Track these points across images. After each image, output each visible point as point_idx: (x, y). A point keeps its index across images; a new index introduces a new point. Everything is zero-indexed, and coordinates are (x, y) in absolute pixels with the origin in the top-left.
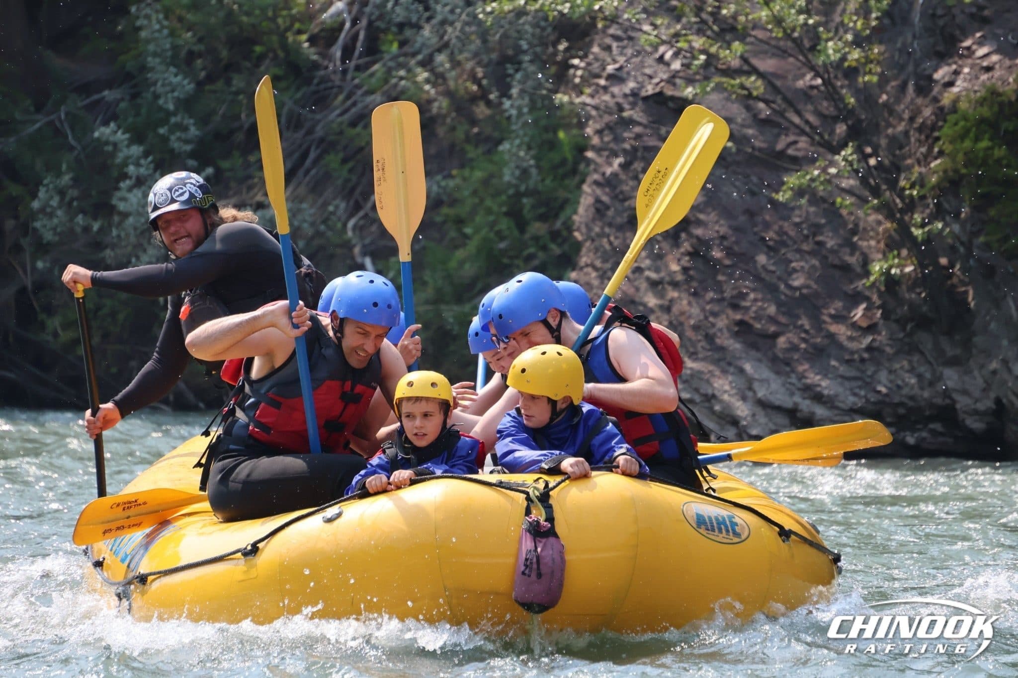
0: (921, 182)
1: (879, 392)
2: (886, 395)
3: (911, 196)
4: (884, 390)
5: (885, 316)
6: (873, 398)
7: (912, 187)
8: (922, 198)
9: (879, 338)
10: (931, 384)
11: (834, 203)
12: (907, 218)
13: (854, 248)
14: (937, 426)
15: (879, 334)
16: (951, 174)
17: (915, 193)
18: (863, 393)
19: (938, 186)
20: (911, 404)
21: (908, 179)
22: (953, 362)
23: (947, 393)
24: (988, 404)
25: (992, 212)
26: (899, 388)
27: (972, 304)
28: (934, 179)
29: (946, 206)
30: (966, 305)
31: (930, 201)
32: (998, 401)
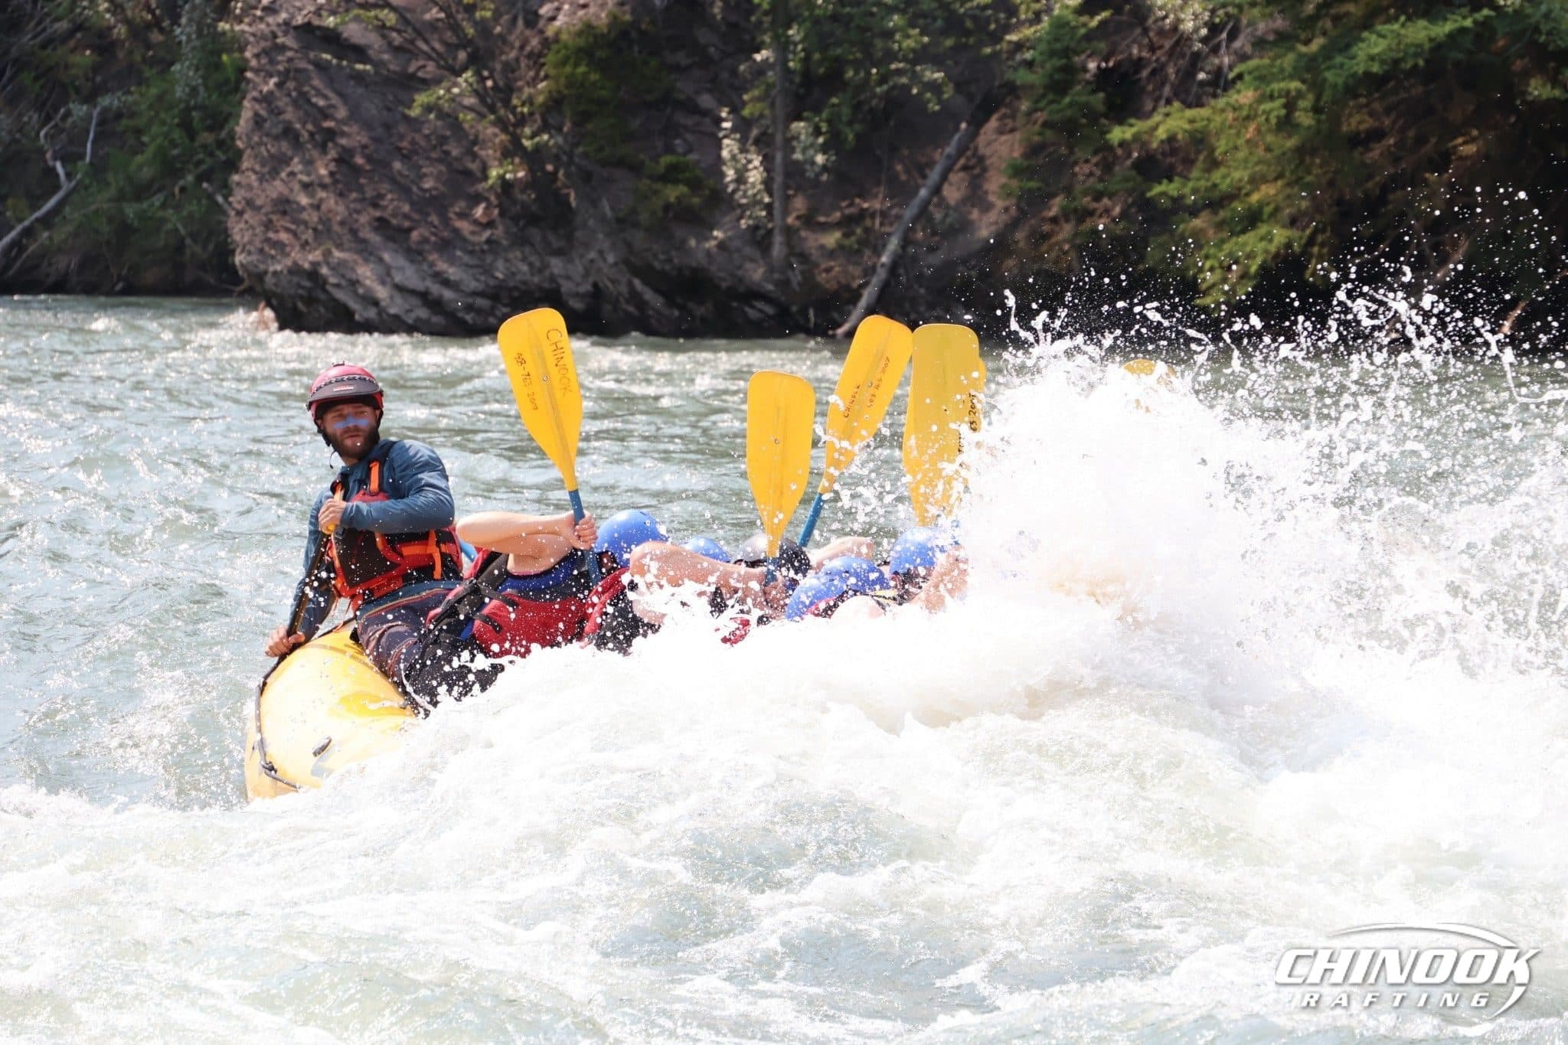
0: (530, 101)
1: (496, 278)
2: (503, 281)
3: (522, 113)
4: (500, 276)
5: (502, 214)
6: (492, 282)
7: (523, 104)
8: (531, 114)
9: (496, 232)
10: (540, 271)
11: (457, 118)
12: (519, 131)
13: (474, 156)
15: (496, 228)
16: (554, 94)
17: (525, 110)
18: (483, 278)
19: (544, 104)
20: (523, 287)
21: (519, 98)
22: (558, 252)
23: (552, 278)
24: (586, 288)
25: (590, 126)
26: (513, 274)
27: (574, 204)
28: (541, 99)
29: (551, 121)
30: (569, 205)
31: (538, 117)
32: (595, 285)
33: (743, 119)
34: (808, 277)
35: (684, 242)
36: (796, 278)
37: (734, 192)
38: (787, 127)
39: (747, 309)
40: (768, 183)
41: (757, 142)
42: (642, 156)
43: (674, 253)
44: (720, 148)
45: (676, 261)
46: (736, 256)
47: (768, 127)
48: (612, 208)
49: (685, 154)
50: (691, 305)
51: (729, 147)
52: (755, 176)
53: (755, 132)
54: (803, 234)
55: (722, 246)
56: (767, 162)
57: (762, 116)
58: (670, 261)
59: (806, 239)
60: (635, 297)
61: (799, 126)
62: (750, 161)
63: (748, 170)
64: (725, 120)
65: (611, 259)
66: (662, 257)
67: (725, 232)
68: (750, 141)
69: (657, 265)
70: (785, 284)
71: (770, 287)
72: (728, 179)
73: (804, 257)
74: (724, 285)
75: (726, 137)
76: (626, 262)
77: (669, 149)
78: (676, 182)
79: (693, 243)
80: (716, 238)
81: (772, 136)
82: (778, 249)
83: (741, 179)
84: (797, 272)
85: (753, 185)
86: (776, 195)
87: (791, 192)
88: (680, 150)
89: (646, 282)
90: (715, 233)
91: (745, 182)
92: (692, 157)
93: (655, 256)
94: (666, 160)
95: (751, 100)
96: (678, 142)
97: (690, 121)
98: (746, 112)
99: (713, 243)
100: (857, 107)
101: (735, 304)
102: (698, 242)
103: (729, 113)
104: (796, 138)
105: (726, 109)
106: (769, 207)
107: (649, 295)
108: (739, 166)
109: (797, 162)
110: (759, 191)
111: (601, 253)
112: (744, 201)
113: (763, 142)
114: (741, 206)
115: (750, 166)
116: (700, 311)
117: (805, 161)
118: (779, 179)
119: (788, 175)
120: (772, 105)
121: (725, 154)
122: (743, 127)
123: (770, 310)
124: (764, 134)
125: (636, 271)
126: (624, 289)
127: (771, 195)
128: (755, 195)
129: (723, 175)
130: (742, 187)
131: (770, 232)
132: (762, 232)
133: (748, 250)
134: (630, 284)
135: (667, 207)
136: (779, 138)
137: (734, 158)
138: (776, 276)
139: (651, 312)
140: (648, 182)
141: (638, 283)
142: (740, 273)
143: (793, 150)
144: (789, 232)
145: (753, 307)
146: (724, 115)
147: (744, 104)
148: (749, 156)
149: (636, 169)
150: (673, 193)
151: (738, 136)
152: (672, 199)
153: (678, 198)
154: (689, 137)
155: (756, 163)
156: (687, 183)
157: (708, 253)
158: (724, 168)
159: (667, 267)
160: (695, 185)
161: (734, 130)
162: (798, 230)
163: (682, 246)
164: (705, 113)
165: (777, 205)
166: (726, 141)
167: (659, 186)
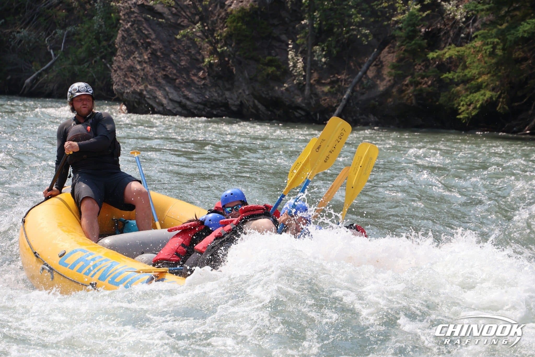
0: (221, 35)
1: (206, 98)
2: (208, 99)
3: (218, 39)
4: (207, 97)
5: (209, 75)
6: (204, 99)
7: (218, 36)
8: (221, 39)
9: (206, 81)
10: (222, 96)
11: (194, 40)
12: (216, 45)
13: (200, 54)
14: (223, 109)
15: (206, 80)
16: (229, 33)
17: (219, 38)
18: (201, 98)
19: (225, 36)
20: (215, 102)
21: (217, 34)
22: (228, 90)
23: (226, 99)
24: (238, 102)
25: (241, 45)
26: (212, 97)
27: (235, 72)
28: (224, 34)
29: (228, 42)
30: (233, 72)
31: (223, 41)
32: (241, 102)
33: (297, 44)
34: (317, 102)
35: (273, 88)
36: (313, 102)
37: (292, 70)
38: (312, 48)
39: (295, 113)
40: (304, 68)
41: (301, 53)
42: (260, 56)
43: (270, 92)
44: (288, 54)
45: (270, 94)
46: (292, 93)
47: (305, 48)
48: (248, 74)
49: (275, 56)
50: (275, 110)
51: (291, 54)
52: (300, 65)
53: (301, 49)
54: (316, 86)
55: (287, 89)
56: (304, 60)
57: (303, 44)
58: (268, 94)
59: (317, 88)
60: (255, 107)
61: (317, 48)
62: (298, 60)
63: (297, 63)
64: (290, 44)
65: (247, 93)
66: (265, 93)
67: (288, 85)
68: (299, 52)
69: (264, 96)
70: (309, 104)
71: (304, 105)
72: (290, 66)
73: (316, 95)
74: (287, 104)
75: (290, 50)
76: (252, 94)
77: (270, 54)
78: (271, 66)
79: (277, 88)
80: (285, 87)
81: (307, 51)
82: (307, 92)
83: (295, 66)
84: (314, 100)
85: (299, 68)
86: (307, 72)
87: (312, 71)
88: (274, 55)
89: (259, 102)
90: (285, 85)
91: (296, 67)
92: (278, 57)
93: (263, 92)
94: (269, 58)
95: (299, 38)
96: (273, 51)
97: (277, 44)
98: (298, 42)
99: (284, 88)
100: (338, 42)
101: (291, 111)
102: (278, 88)
103: (292, 42)
104: (315, 52)
105: (291, 41)
106: (304, 76)
107: (260, 106)
108: (294, 61)
109: (315, 60)
110: (301, 70)
111: (244, 90)
112: (296, 74)
113: (303, 53)
114: (294, 75)
115: (298, 61)
116: (278, 113)
117: (318, 61)
118: (308, 66)
119: (312, 65)
120: (307, 40)
121: (290, 56)
122: (296, 47)
123: (303, 113)
124: (304, 50)
125: (256, 97)
126: (251, 103)
127: (305, 72)
128: (299, 72)
129: (288, 64)
130: (295, 69)
131: (304, 85)
132: (302, 85)
133: (296, 92)
134: (254, 102)
135: (268, 75)
136: (309, 52)
137: (293, 58)
138: (306, 101)
139: (260, 112)
140: (262, 66)
141: (256, 102)
142: (293, 99)
143: (314, 56)
144: (311, 86)
145: (297, 112)
146: (290, 42)
147: (297, 39)
148: (298, 58)
149: (257, 61)
150: (271, 70)
151: (294, 50)
152: (270, 72)
153: (272, 72)
154: (277, 50)
155: (301, 60)
156: (275, 66)
157: (282, 92)
158: (289, 62)
159: (267, 96)
160: (278, 67)
161: (293, 48)
162: (315, 85)
163: (273, 89)
164: (283, 42)
165: (307, 75)
166: (290, 52)
167: (266, 67)
